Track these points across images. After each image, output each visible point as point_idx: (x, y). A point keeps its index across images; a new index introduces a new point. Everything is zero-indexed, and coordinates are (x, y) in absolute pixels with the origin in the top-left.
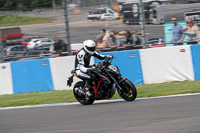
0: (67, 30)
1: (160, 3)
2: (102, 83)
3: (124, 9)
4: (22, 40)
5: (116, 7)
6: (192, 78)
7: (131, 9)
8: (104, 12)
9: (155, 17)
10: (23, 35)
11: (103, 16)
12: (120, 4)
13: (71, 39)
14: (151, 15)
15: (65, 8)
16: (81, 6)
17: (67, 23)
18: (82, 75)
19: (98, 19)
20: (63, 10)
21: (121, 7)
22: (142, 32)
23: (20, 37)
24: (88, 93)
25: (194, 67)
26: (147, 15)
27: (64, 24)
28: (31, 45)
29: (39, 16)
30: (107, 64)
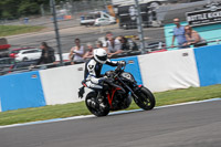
0: (58, 38)
1: (159, 3)
2: (116, 93)
3: (120, 12)
4: (9, 52)
5: (111, 11)
6: (197, 85)
7: (128, 12)
8: (99, 16)
9: (155, 19)
10: (9, 46)
11: (97, 21)
12: (116, 6)
13: (62, 48)
14: (151, 17)
15: (54, 14)
16: (72, 12)
17: (57, 30)
18: (93, 86)
19: (92, 24)
20: (52, 17)
21: (116, 10)
22: (140, 36)
23: (6, 49)
24: (102, 105)
25: (199, 71)
26: (145, 18)
27: (54, 32)
28: (20, 57)
29: (27, 24)
30: (120, 72)
